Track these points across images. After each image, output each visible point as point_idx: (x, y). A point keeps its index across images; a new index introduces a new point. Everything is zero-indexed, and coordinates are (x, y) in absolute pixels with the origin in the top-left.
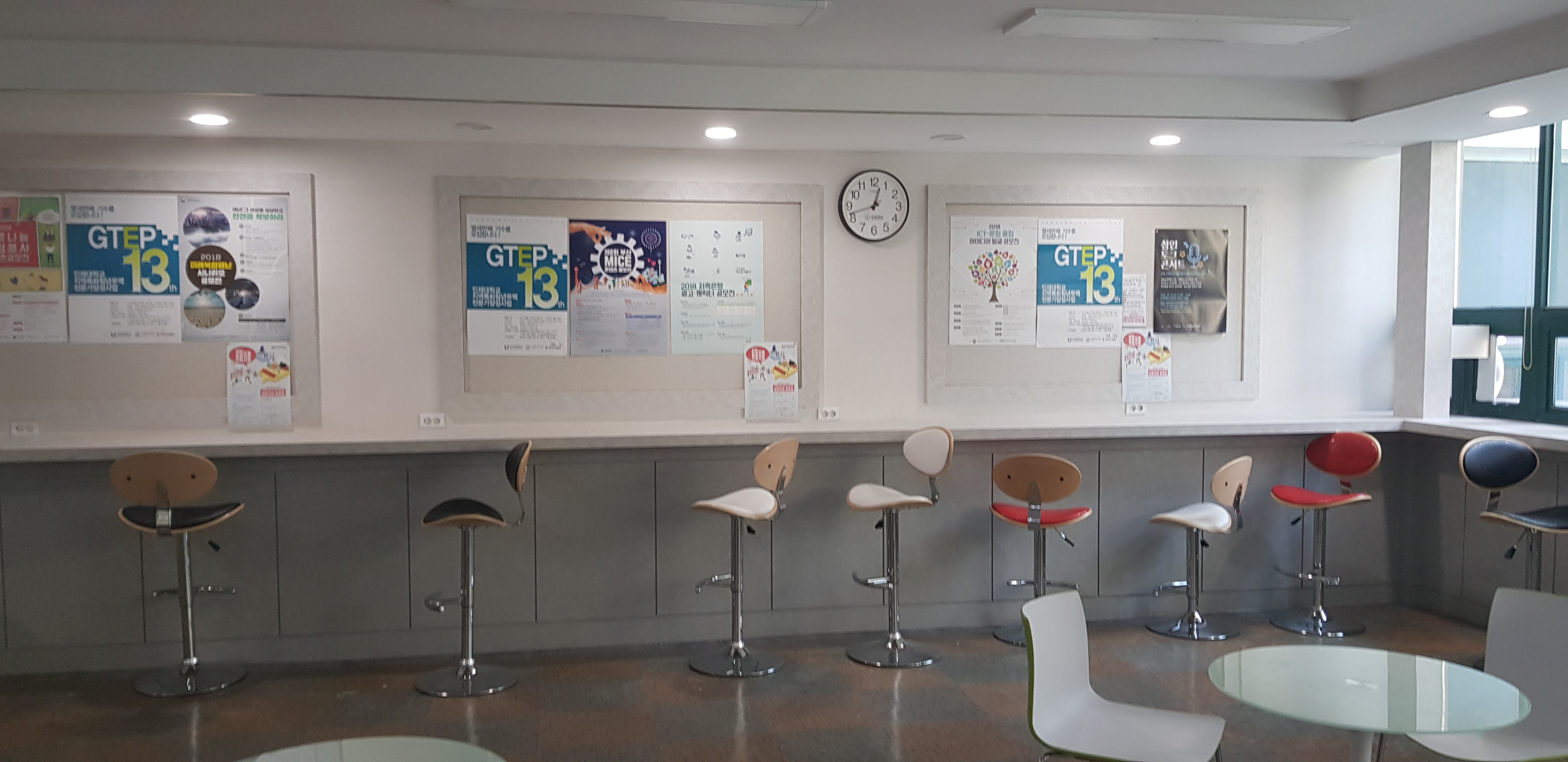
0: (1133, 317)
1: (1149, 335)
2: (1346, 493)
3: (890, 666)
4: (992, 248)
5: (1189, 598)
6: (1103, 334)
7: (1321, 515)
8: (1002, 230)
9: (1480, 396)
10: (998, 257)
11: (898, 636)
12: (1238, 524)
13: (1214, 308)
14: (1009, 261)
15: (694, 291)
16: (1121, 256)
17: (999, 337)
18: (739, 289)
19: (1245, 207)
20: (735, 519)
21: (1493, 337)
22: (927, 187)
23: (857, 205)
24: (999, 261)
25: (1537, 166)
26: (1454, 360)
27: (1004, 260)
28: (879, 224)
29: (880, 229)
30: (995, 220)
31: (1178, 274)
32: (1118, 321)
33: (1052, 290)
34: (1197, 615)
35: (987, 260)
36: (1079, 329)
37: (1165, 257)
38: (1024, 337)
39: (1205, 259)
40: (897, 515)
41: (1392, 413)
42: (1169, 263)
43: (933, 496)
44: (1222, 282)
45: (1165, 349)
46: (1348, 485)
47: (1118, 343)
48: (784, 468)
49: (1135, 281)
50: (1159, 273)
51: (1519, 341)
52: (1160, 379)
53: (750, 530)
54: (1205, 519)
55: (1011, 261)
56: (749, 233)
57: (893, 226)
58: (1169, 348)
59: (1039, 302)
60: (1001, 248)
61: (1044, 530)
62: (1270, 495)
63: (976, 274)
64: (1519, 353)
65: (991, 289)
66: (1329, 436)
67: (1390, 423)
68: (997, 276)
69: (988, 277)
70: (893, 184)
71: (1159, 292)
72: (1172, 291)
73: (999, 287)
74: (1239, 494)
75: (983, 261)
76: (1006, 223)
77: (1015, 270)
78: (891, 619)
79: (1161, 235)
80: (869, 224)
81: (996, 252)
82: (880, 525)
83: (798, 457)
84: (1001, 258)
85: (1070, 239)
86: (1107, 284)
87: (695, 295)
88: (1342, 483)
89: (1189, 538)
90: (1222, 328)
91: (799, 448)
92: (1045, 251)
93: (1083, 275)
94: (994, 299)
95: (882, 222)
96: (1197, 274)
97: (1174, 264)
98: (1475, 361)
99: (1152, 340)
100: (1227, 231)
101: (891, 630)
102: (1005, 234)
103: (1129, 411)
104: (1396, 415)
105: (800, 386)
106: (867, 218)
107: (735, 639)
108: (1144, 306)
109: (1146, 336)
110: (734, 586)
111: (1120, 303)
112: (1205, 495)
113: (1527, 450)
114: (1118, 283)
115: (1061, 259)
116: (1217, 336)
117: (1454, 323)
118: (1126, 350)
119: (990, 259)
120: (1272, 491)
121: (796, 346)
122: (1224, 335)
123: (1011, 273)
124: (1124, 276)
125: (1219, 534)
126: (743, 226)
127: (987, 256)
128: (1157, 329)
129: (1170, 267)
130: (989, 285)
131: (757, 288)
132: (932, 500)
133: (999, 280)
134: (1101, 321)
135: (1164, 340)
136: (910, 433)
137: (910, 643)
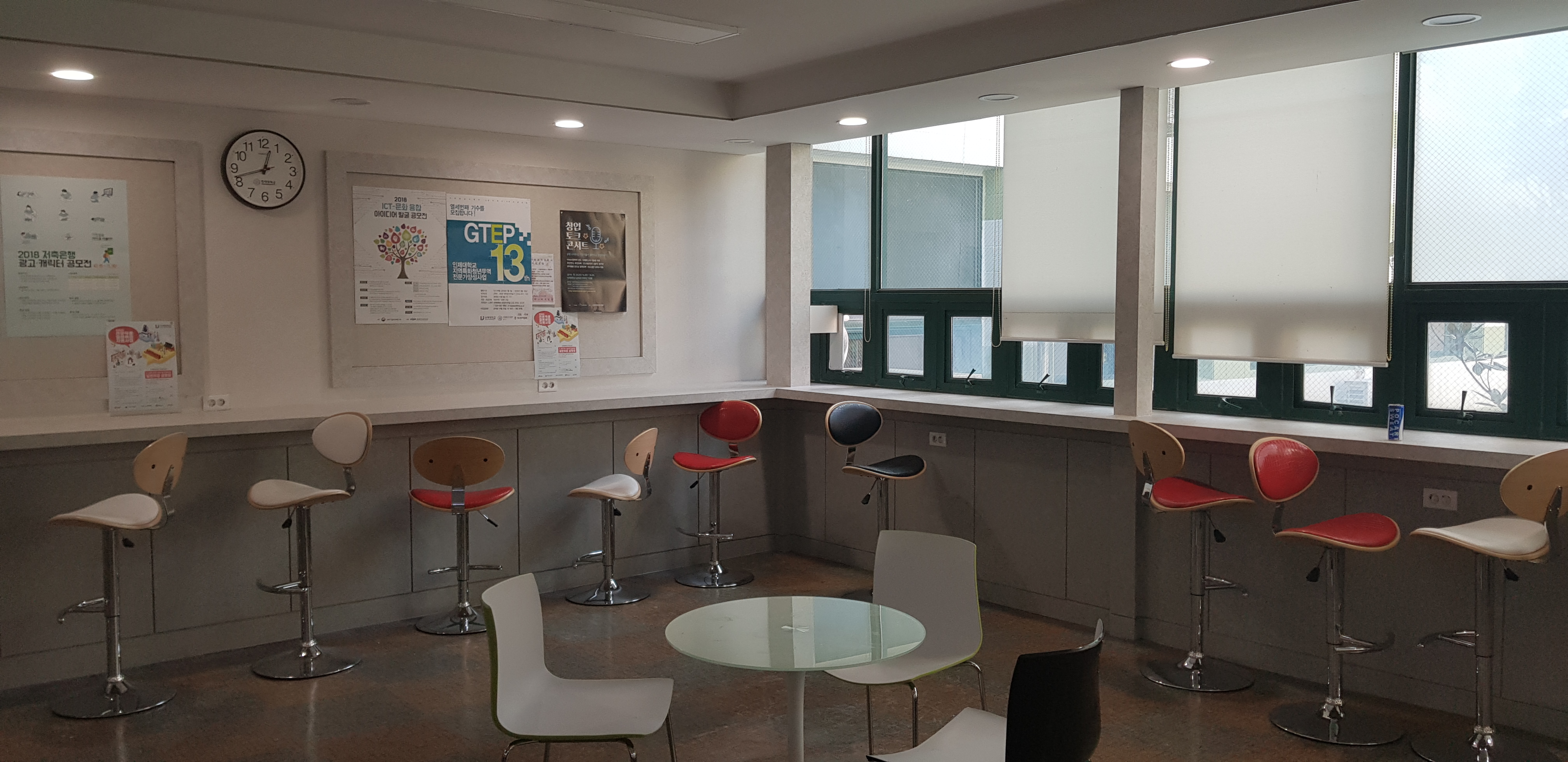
0: (542, 296)
1: (558, 314)
2: (734, 456)
3: (304, 677)
4: (398, 222)
5: (605, 566)
6: (514, 313)
7: (715, 477)
8: (408, 203)
9: (832, 366)
10: (406, 231)
11: (312, 643)
12: (647, 490)
13: (615, 287)
14: (418, 236)
15: (37, 260)
16: (529, 234)
17: (410, 316)
18: (98, 258)
19: (639, 193)
20: (108, 531)
21: (840, 315)
22: (325, 152)
23: (243, 168)
24: (407, 236)
25: (870, 170)
26: (811, 334)
27: (413, 235)
28: (271, 190)
29: (272, 195)
30: (401, 193)
31: (582, 255)
32: (528, 300)
33: (464, 267)
34: (612, 582)
35: (394, 234)
36: (492, 306)
37: (570, 238)
38: (436, 316)
39: (605, 242)
40: (308, 511)
41: (765, 383)
42: (574, 244)
43: (349, 485)
44: (621, 264)
45: (573, 327)
46: (735, 449)
47: (528, 322)
48: (172, 467)
49: (543, 260)
50: (565, 254)
51: (859, 319)
52: (569, 357)
53: (128, 543)
54: (616, 490)
55: (420, 235)
56: (109, 193)
57: (288, 194)
58: (577, 327)
59: (450, 280)
60: (410, 222)
61: (467, 513)
62: (673, 463)
63: (383, 249)
64: (860, 329)
65: (399, 265)
66: (719, 404)
67: (766, 392)
68: (406, 251)
69: (396, 252)
70: (285, 148)
71: (565, 272)
72: (578, 271)
73: (408, 263)
74: (647, 463)
75: (390, 234)
76: (413, 196)
77: (424, 245)
78: (304, 625)
79: (565, 216)
80: (260, 189)
81: (403, 226)
82: (287, 524)
83: (187, 453)
84: (409, 233)
85: (479, 216)
86: (517, 262)
87: (38, 265)
88: (731, 447)
89: (604, 510)
90: (622, 307)
91: (188, 444)
92: (454, 228)
93: (493, 253)
94: (403, 275)
95: (275, 188)
96: (599, 255)
97: (579, 245)
98: (827, 335)
99: (561, 318)
100: (624, 215)
101: (305, 638)
102: (412, 208)
103: (541, 388)
104: (769, 385)
105: (180, 373)
106: (257, 182)
107: (112, 673)
108: (552, 284)
109: (555, 314)
110: (108, 612)
111: (529, 282)
112: (617, 466)
113: (873, 410)
114: (527, 262)
115: (472, 237)
116: (619, 314)
117: (812, 304)
118: (537, 329)
119: (397, 233)
120: (674, 459)
121: (173, 326)
122: (624, 313)
123: (420, 248)
124: (534, 255)
125: (631, 501)
126: (101, 185)
127: (394, 230)
128: (565, 308)
129: (575, 247)
130: (398, 261)
131: (122, 258)
132: (347, 491)
133: (407, 256)
134: (512, 299)
135: (572, 318)
136: (320, 420)
137: (327, 649)
